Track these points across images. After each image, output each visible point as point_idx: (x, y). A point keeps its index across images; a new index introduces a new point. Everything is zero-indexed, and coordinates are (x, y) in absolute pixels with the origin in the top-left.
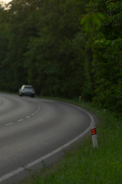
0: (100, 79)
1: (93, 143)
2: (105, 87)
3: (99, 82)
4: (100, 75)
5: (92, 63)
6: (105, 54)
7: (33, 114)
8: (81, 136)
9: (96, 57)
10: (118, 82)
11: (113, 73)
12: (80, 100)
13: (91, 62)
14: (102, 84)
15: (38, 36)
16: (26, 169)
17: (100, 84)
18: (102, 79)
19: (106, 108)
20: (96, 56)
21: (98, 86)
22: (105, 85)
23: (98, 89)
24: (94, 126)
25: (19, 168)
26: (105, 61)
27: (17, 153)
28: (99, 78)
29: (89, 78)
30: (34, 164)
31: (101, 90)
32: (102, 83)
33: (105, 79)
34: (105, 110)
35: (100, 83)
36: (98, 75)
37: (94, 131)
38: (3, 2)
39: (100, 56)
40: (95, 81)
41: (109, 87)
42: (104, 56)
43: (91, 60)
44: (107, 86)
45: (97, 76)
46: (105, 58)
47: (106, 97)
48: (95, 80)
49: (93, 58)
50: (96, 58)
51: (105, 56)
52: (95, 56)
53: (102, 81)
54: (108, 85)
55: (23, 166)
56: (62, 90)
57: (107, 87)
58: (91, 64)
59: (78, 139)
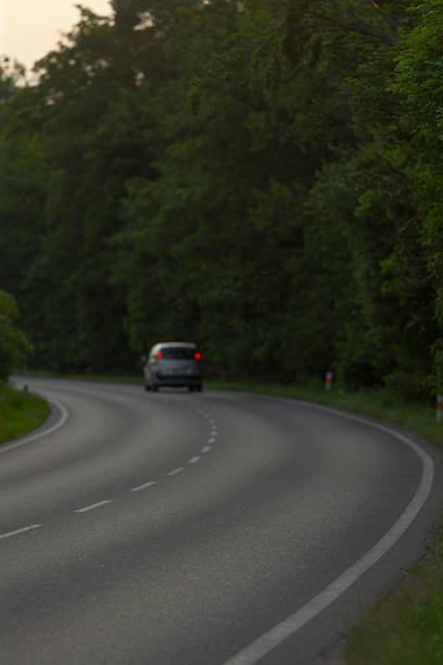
12: (328, 386)
15: (155, 175)
38: (7, 60)
56: (259, 353)
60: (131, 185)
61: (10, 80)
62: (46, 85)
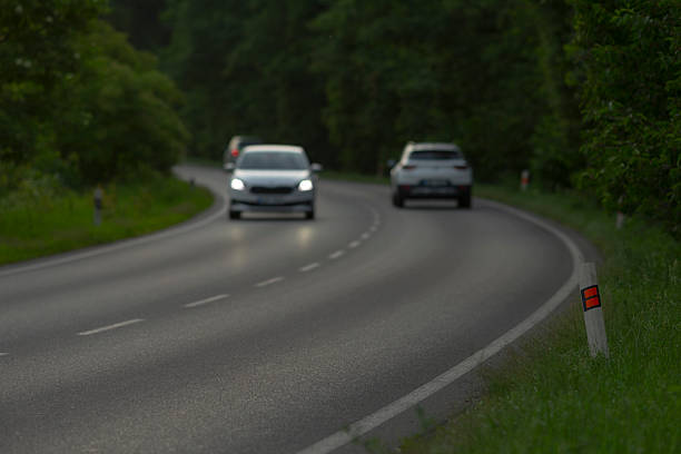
0: (603, 102)
1: (590, 341)
2: (622, 133)
3: (597, 114)
4: (599, 89)
5: (567, 47)
6: (617, 12)
7: (354, 244)
8: (541, 314)
9: (583, 23)
10: (668, 112)
11: (647, 79)
12: (524, 186)
13: (563, 42)
14: (611, 121)
16: (356, 440)
17: (601, 122)
18: (611, 104)
19: (628, 210)
20: (581, 20)
21: (594, 131)
22: (620, 124)
23: (595, 141)
24: (592, 275)
25: (322, 439)
26: (620, 36)
27: (311, 388)
28: (598, 99)
29: (555, 101)
30: (378, 424)
31: (608, 144)
32: (611, 118)
33: (619, 104)
34: (620, 218)
35: (601, 118)
36: (595, 90)
37: (592, 297)
39: (599, 21)
40: (582, 112)
41: (638, 132)
42: (615, 18)
43: (563, 34)
44: (626, 130)
45: (590, 93)
46: (618, 24)
47: (628, 167)
48: (583, 107)
49: (569, 29)
50: (582, 28)
51: (618, 20)
52: (578, 22)
53: (610, 113)
54: (631, 123)
55: (346, 428)
57: (627, 134)
58: (562, 52)
59: (530, 327)
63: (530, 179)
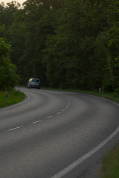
12: (100, 91)
38: (15, 2)
60: (48, 36)
61: (16, 8)
62: (26, 9)
63: (101, 90)
